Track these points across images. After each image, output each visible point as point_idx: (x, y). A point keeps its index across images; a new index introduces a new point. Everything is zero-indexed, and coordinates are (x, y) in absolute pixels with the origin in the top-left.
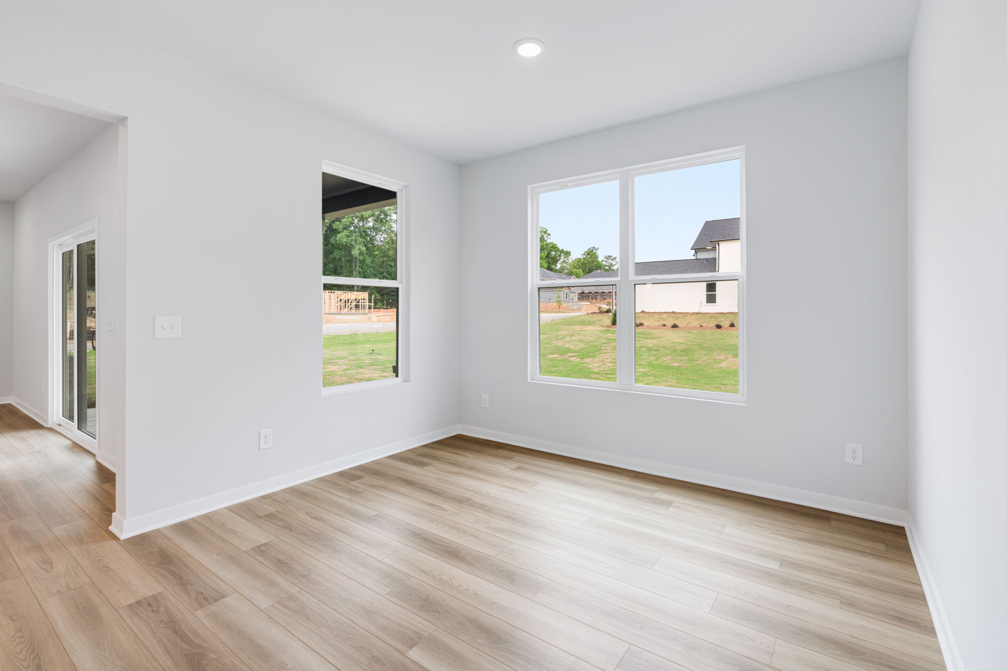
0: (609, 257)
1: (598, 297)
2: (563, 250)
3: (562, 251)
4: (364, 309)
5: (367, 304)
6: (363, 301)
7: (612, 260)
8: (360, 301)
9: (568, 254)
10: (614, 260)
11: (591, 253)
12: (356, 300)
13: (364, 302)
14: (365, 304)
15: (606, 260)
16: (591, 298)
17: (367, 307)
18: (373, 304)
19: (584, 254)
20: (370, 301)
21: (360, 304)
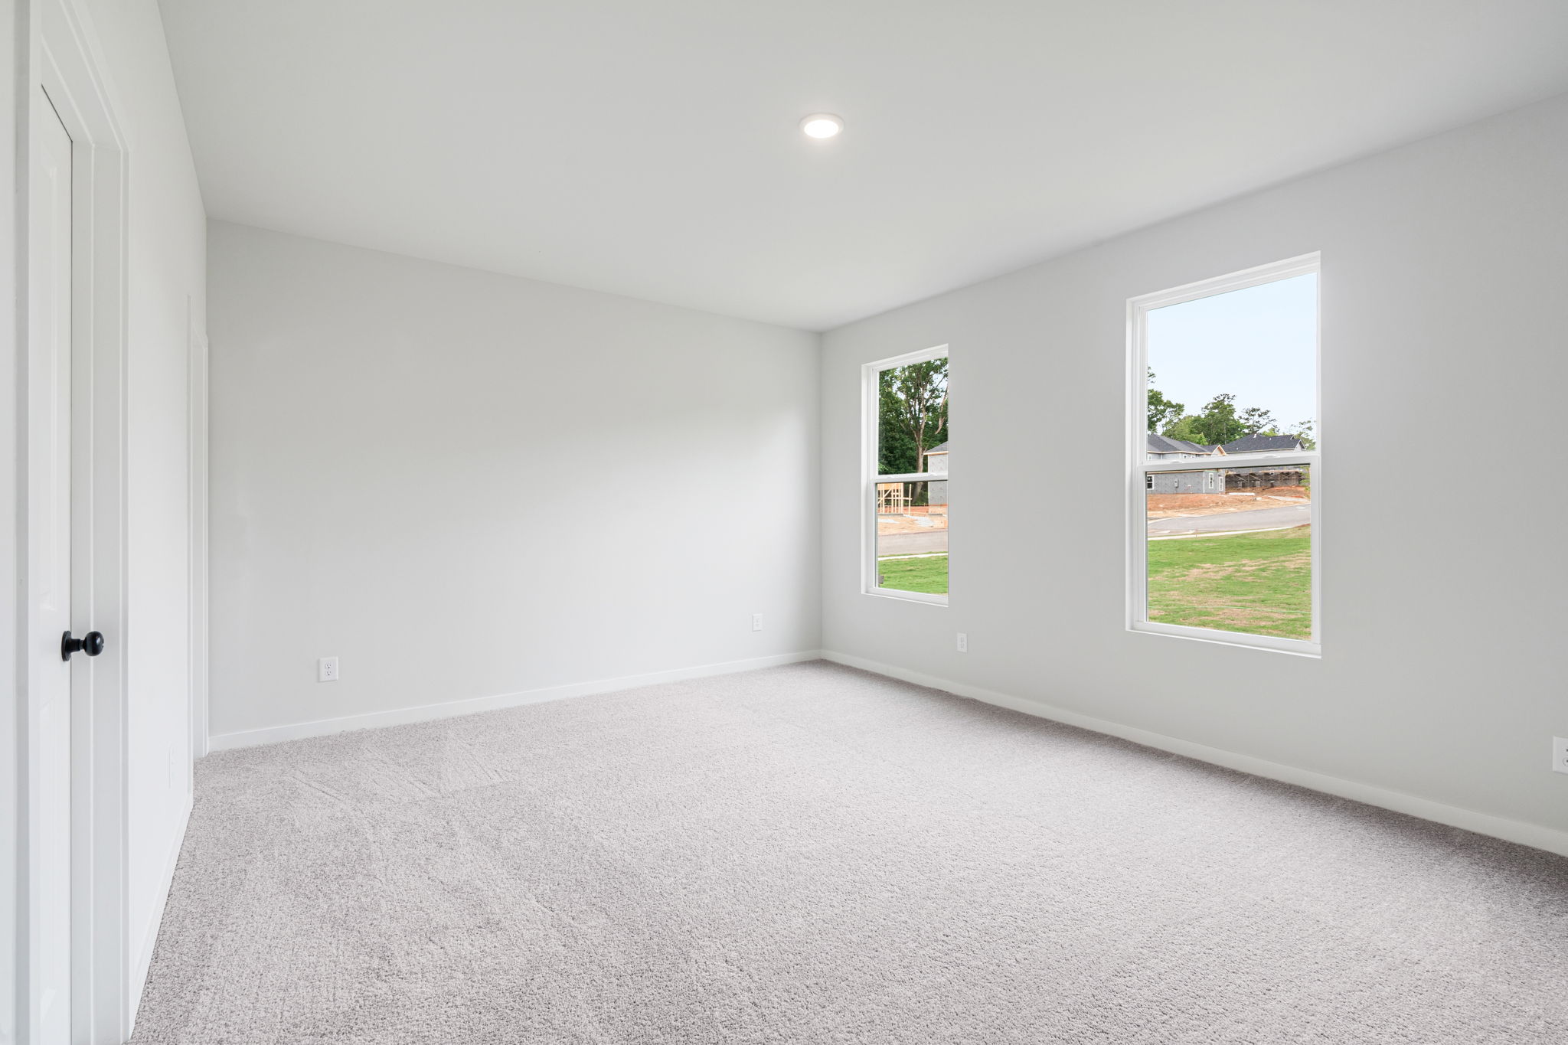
0: (1254, 410)
1: (1258, 483)
2: (1170, 403)
3: (1169, 405)
4: (897, 505)
5: (902, 498)
6: (896, 494)
7: (1260, 416)
8: (892, 494)
9: (1179, 408)
10: (1265, 417)
11: (1221, 407)
12: (886, 491)
13: (897, 496)
14: (899, 498)
15: (1246, 416)
16: (1241, 485)
17: (902, 502)
18: (910, 499)
19: (1206, 408)
20: (906, 494)
21: (892, 498)
